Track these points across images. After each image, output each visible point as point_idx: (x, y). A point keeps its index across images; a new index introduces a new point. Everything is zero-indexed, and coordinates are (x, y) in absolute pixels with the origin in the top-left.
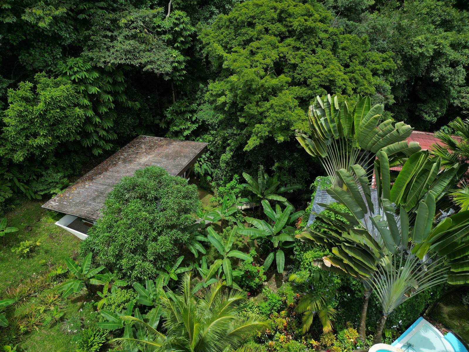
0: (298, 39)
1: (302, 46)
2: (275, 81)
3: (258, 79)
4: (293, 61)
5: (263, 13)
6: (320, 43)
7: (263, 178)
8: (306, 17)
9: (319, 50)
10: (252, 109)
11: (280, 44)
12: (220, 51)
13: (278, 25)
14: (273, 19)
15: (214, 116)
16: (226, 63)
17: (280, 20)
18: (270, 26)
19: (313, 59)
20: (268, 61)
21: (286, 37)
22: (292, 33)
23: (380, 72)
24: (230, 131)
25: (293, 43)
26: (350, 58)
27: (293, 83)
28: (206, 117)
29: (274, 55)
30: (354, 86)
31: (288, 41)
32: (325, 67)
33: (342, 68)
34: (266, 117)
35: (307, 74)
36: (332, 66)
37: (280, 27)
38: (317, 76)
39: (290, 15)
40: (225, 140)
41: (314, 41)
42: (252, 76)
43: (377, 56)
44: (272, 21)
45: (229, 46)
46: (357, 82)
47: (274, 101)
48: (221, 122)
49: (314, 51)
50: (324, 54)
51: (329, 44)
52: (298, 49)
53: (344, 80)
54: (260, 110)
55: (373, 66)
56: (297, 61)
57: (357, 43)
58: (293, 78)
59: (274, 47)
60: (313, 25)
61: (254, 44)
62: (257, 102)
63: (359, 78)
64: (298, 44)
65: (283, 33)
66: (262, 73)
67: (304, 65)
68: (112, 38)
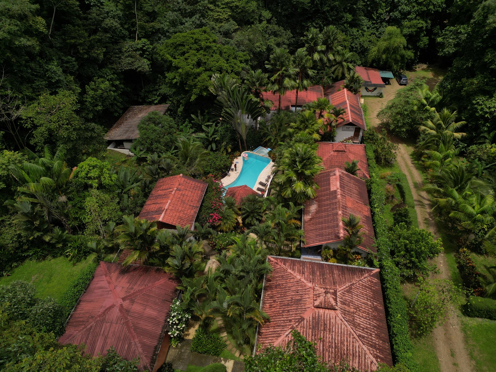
0: (205, 51)
1: (207, 54)
2: (198, 70)
3: (191, 70)
4: (204, 61)
5: (188, 40)
6: (214, 52)
7: (201, 115)
8: (206, 41)
9: (214, 55)
10: (190, 82)
11: (197, 54)
12: (170, 58)
13: (195, 45)
14: (192, 43)
15: (170, 91)
16: (173, 63)
17: (196, 43)
18: (192, 46)
19: (212, 59)
20: (194, 62)
21: (199, 50)
22: (202, 48)
23: (243, 61)
24: (180, 97)
25: (203, 53)
26: (228, 56)
27: (206, 70)
28: (165, 92)
29: (196, 59)
30: (232, 69)
31: (201, 52)
32: (217, 62)
33: (225, 62)
34: (197, 85)
35: (210, 66)
36: (220, 62)
37: (195, 46)
38: (215, 66)
39: (200, 40)
40: (178, 101)
41: (211, 51)
42: (189, 69)
43: (240, 54)
44: (192, 44)
45: (174, 56)
46: (233, 67)
47: (199, 78)
48: (174, 93)
49: (212, 56)
50: (216, 56)
51: (218, 52)
52: (205, 55)
53: (226, 67)
54: (194, 83)
55: (240, 59)
56: (206, 61)
57: (230, 50)
58: (206, 68)
59: (195, 55)
60: (210, 45)
61: (187, 55)
62: (192, 80)
63: (233, 65)
64: (205, 53)
65: (198, 49)
66: (192, 67)
67: (209, 62)
68: (120, 58)
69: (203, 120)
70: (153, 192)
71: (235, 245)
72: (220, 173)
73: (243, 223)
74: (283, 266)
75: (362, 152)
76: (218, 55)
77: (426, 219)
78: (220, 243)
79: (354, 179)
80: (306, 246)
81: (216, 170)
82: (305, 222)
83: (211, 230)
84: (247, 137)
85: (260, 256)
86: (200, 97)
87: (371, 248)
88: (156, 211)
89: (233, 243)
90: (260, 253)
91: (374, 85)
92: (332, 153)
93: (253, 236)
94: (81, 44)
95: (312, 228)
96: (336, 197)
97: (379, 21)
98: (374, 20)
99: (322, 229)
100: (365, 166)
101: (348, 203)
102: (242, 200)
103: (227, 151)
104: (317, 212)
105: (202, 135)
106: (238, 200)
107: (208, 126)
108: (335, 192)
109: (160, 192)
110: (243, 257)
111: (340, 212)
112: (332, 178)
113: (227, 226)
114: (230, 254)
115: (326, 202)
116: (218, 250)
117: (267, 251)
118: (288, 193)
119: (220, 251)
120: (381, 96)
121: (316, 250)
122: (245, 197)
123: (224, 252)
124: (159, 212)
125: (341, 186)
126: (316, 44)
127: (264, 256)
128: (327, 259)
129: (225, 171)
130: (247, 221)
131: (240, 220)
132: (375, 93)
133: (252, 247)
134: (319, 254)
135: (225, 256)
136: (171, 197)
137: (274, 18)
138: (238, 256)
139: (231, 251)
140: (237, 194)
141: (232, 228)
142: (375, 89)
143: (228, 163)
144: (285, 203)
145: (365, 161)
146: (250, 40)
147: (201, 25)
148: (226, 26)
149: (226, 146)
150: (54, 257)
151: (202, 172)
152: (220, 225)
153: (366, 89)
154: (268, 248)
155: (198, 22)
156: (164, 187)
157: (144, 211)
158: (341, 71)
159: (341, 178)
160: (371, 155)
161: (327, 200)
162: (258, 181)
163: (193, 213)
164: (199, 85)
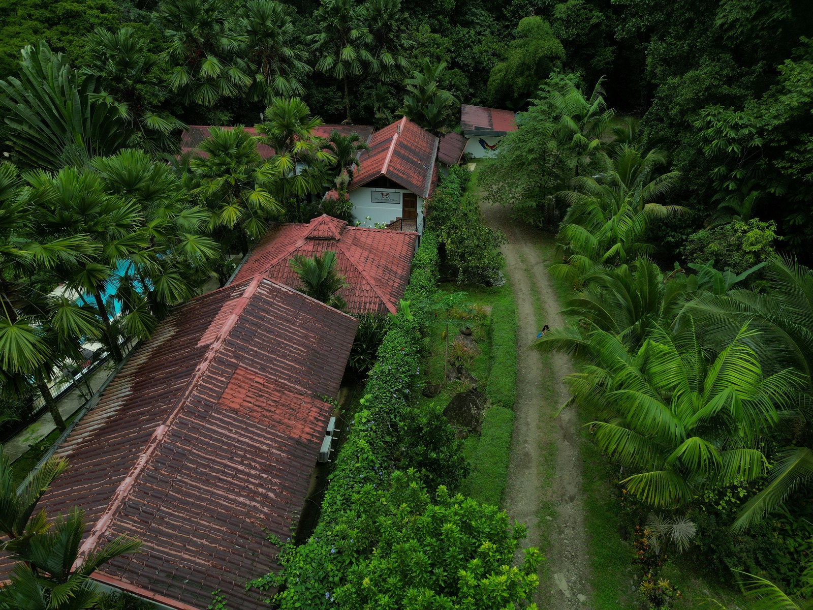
75: (401, 250)
79: (316, 311)
91: (498, 133)
92: (301, 244)
96: (190, 371)
100: (397, 283)
108: (204, 351)
111: (160, 431)
112: (228, 306)
115: (154, 391)
125: (237, 330)
126: (346, 24)
145: (401, 272)
153: (482, 143)
160: (426, 256)
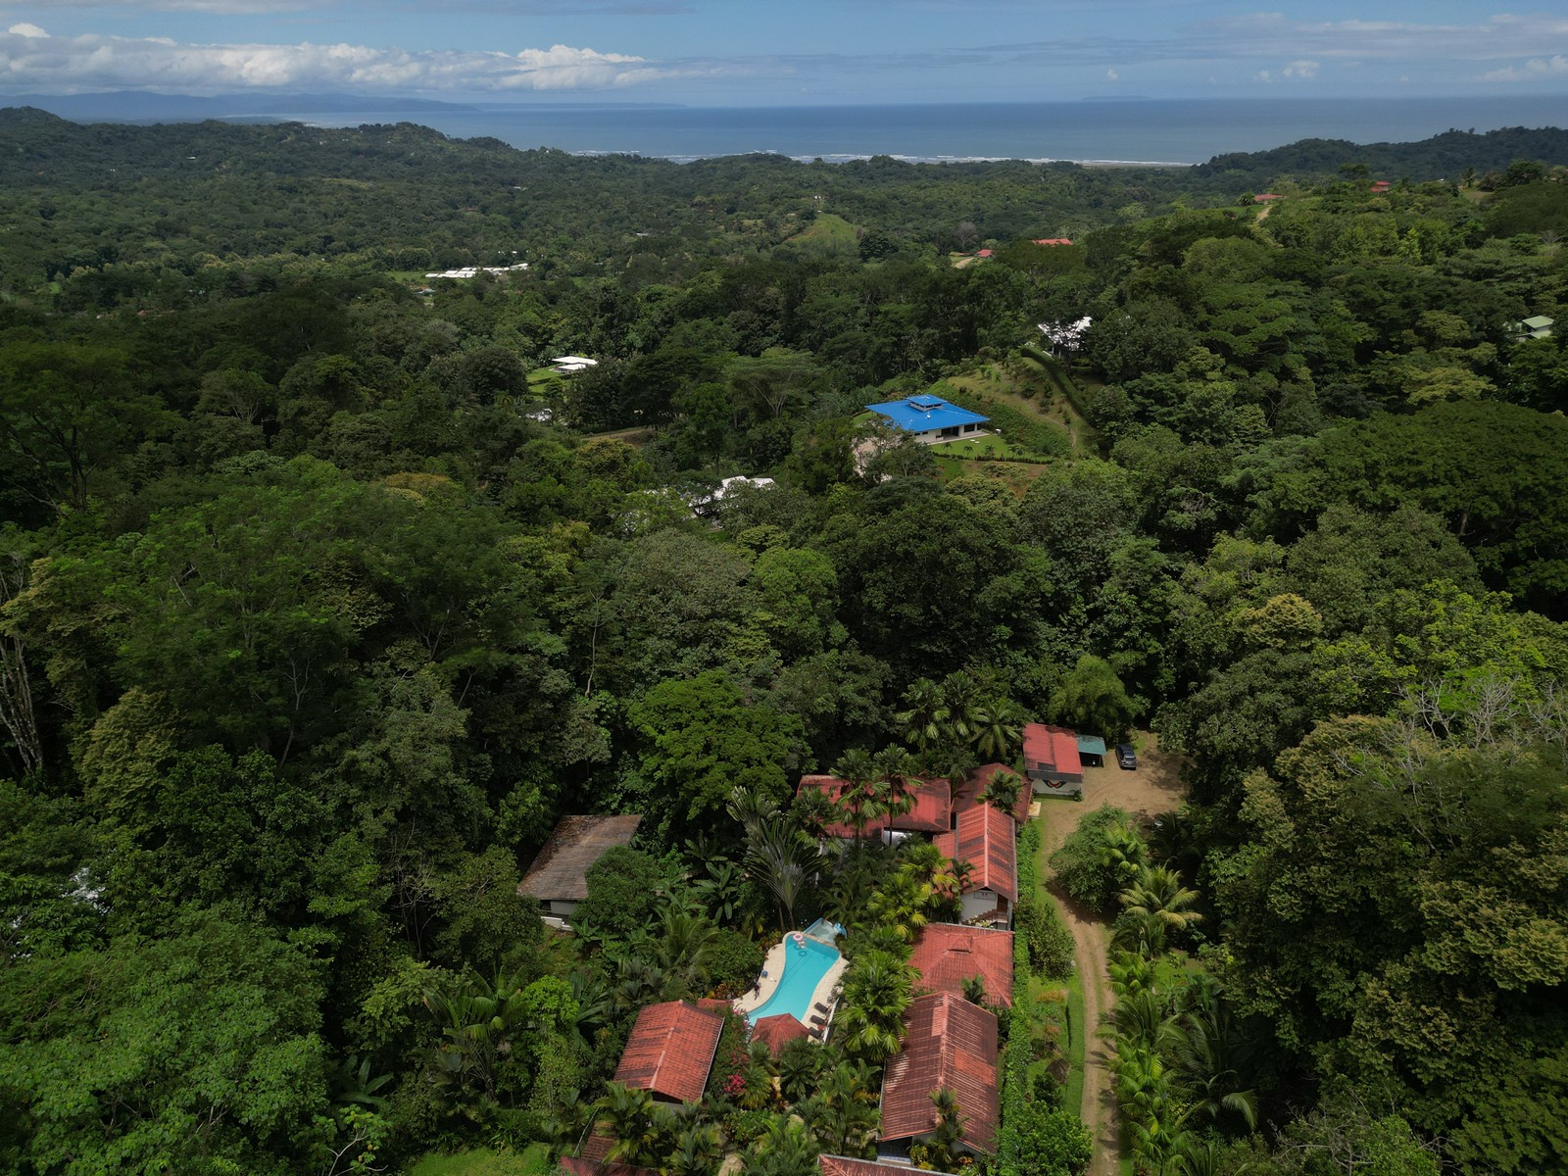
1: (723, 729)
2: (705, 762)
4: (717, 743)
6: (737, 724)
7: (703, 842)
9: (736, 730)
10: (688, 783)
11: (704, 728)
12: (653, 733)
16: (658, 742)
18: (696, 714)
19: (732, 739)
20: (698, 746)
21: (709, 722)
22: (713, 718)
23: (791, 734)
24: (664, 799)
25: (716, 727)
26: (763, 729)
27: (720, 759)
28: (635, 787)
29: (702, 739)
31: (712, 725)
34: (702, 791)
37: (702, 713)
40: (659, 808)
41: (731, 723)
43: (786, 718)
45: (659, 727)
47: (707, 777)
48: (652, 791)
49: (733, 733)
50: (741, 733)
51: (744, 723)
52: (720, 731)
54: (696, 785)
55: (785, 730)
56: (720, 742)
58: (719, 756)
59: (701, 731)
61: (685, 730)
62: (693, 779)
63: (772, 745)
64: (720, 727)
65: (706, 719)
66: (695, 757)
67: (726, 745)
68: (561, 739)
69: (709, 849)
70: (635, 1032)
71: (768, 1134)
72: (742, 980)
73: (783, 1091)
74: (842, 1171)
75: (1006, 950)
76: (743, 730)
77: (1104, 1092)
78: (743, 1130)
79: (976, 1012)
80: (884, 1139)
81: (735, 974)
82: (886, 1094)
83: (730, 1106)
84: (795, 904)
85: (804, 1153)
86: (706, 811)
87: (988, 1146)
88: (644, 1070)
89: (764, 1130)
90: (806, 1148)
91: (1061, 775)
92: (947, 953)
93: (796, 1120)
94: (504, 733)
95: (895, 1106)
96: (937, 1050)
97: (1073, 629)
98: (1063, 625)
99: (911, 1108)
100: (1007, 980)
101: (957, 1061)
102: (782, 1047)
103: (756, 930)
104: (908, 1076)
105: (707, 885)
106: (775, 1046)
107: (717, 864)
108: (938, 1038)
109: (647, 1034)
110: (779, 1154)
111: (941, 1079)
112: (937, 1010)
113: (755, 1097)
114: (761, 1149)
115: (923, 1058)
116: (740, 1143)
117: (817, 1145)
118: (855, 1044)
119: (743, 1145)
120: (1076, 796)
121: (901, 1147)
122: (787, 1041)
123: (751, 1145)
124: (648, 1071)
125: (949, 1028)
126: (930, 710)
127: (812, 1155)
128: (917, 1164)
129: (749, 976)
130: (790, 1088)
131: (778, 1087)
132: (1066, 789)
133: (795, 1138)
134: (907, 1155)
135: (753, 1152)
136: (666, 1045)
137: (853, 640)
138: (773, 1154)
139: (761, 1144)
140: (772, 1034)
141: (763, 1102)
142: (1063, 783)
143: (756, 960)
144: (852, 1059)
145: (1008, 970)
146: (805, 691)
147: (714, 663)
148: (761, 665)
149: (753, 920)
150: (472, 1148)
151: (708, 979)
152: (742, 1097)
153: (1046, 781)
154: (821, 1140)
155: (707, 658)
156: (653, 1024)
157: (621, 1069)
158: (991, 741)
159: (952, 1012)
160: (1022, 954)
161: (925, 1053)
162: (813, 1003)
163: (700, 1073)
164: (707, 792)
